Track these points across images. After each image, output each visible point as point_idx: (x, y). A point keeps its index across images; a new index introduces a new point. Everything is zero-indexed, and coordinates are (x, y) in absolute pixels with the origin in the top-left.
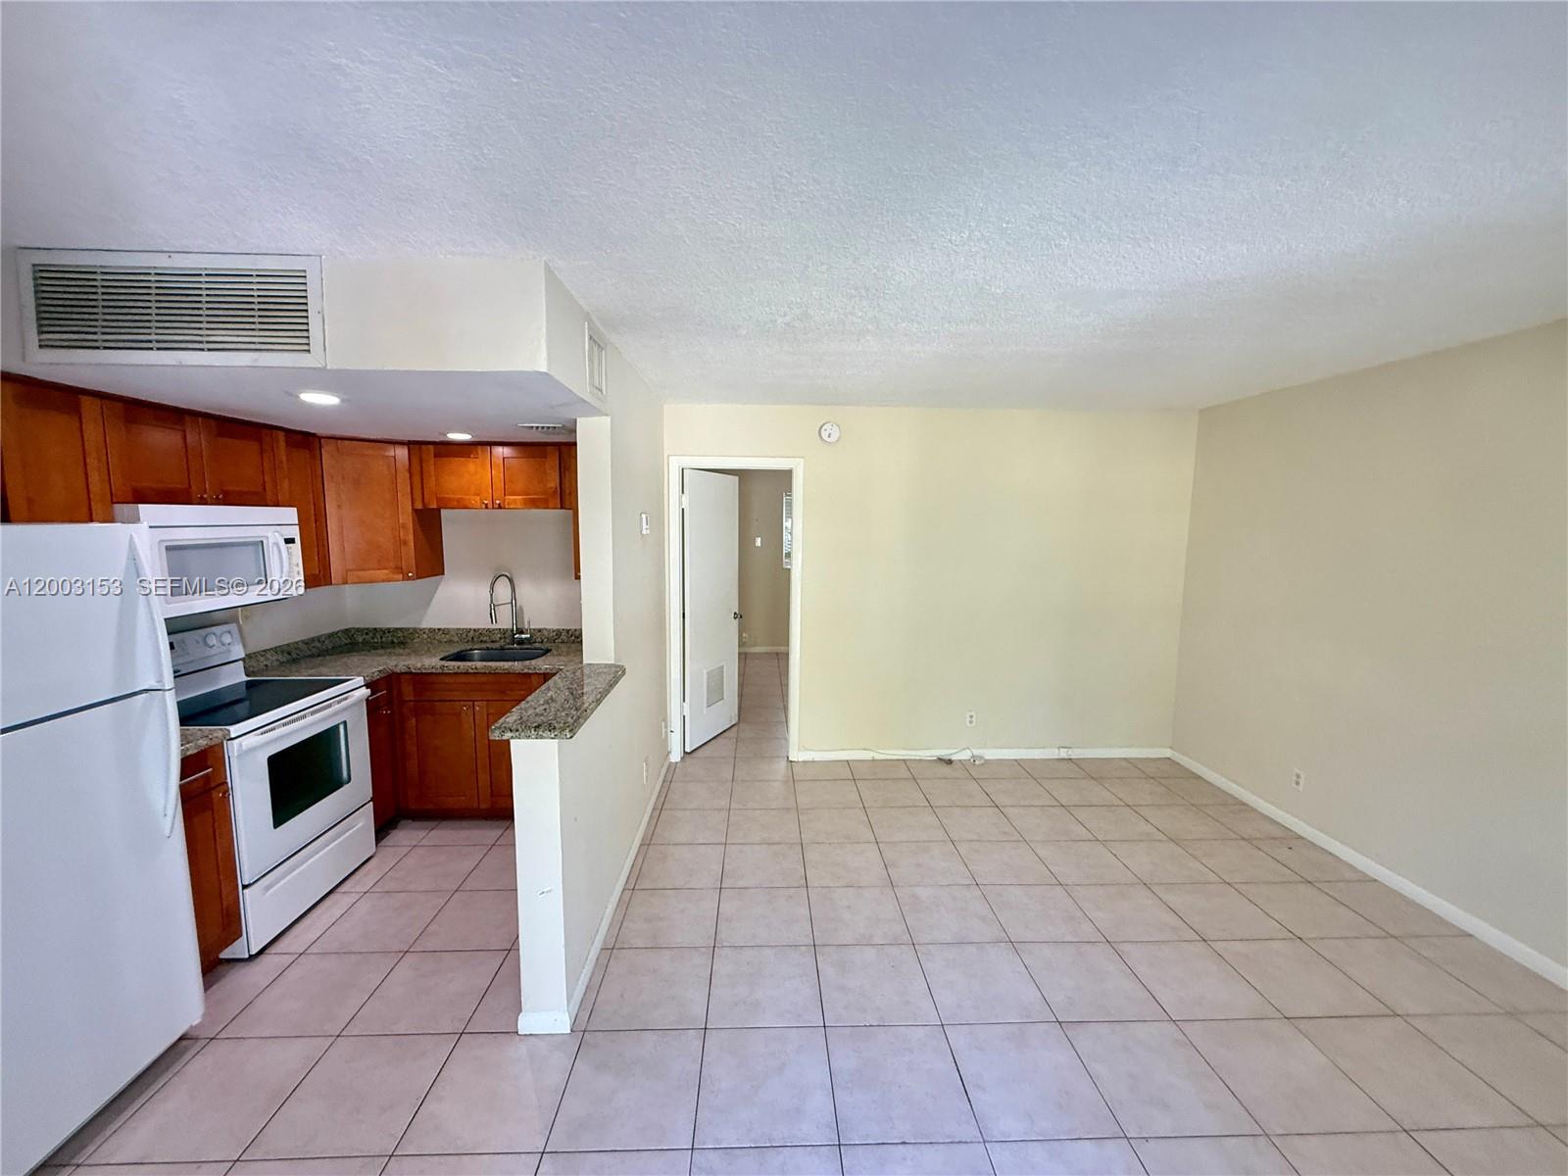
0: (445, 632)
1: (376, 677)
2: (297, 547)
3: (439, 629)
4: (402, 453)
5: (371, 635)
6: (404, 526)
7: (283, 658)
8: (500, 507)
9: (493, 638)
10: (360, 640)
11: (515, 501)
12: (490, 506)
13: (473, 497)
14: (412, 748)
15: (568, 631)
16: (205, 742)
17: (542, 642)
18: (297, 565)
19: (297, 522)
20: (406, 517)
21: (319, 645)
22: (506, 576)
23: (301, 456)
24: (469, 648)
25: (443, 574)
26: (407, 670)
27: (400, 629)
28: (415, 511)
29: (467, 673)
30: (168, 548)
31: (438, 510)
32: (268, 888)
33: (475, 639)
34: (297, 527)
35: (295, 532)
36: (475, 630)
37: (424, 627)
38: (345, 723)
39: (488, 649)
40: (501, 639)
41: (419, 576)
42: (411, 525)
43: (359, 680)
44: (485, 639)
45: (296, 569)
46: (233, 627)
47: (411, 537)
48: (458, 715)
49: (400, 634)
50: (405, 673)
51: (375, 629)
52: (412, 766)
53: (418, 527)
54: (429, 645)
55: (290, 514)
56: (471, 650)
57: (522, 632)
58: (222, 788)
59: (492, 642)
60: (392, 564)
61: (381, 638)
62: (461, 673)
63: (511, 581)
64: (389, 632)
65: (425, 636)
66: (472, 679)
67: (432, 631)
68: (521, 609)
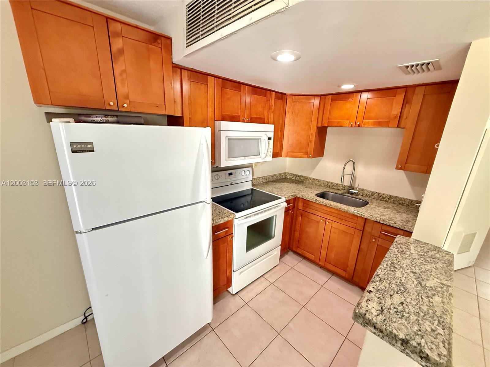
0: (319, 181)
1: (290, 198)
2: (271, 141)
3: (317, 179)
4: (317, 101)
5: (292, 176)
6: (312, 134)
7: (265, 181)
8: (359, 126)
9: (339, 188)
10: (288, 177)
11: (368, 123)
12: (354, 126)
13: (346, 121)
14: (298, 227)
15: (379, 194)
16: (226, 219)
17: (362, 196)
18: (271, 149)
19: (273, 131)
20: (314, 131)
21: (276, 177)
22: (352, 161)
23: (280, 103)
24: (327, 191)
25: (323, 156)
26: (302, 197)
27: (302, 176)
28: (318, 127)
29: (326, 206)
30: (229, 139)
31: (327, 127)
32: (241, 273)
33: (331, 187)
34: (273, 133)
35: (271, 135)
36: (331, 183)
37: (311, 177)
38: (276, 215)
39: (336, 193)
40: (342, 189)
41: (313, 157)
42: (315, 134)
43: (284, 199)
44: (335, 188)
45: (270, 150)
46: (250, 169)
47: (314, 140)
48: (318, 222)
49: (302, 178)
50: (301, 198)
51: (294, 174)
52: (297, 235)
53: (317, 135)
54: (312, 185)
55: (271, 127)
56: (328, 192)
57: (353, 189)
58: (231, 236)
59: (338, 190)
60: (304, 151)
61: (295, 178)
62: (324, 205)
63: (354, 163)
64: (298, 176)
65: (311, 181)
66: (328, 209)
67: (314, 179)
68: (356, 178)
